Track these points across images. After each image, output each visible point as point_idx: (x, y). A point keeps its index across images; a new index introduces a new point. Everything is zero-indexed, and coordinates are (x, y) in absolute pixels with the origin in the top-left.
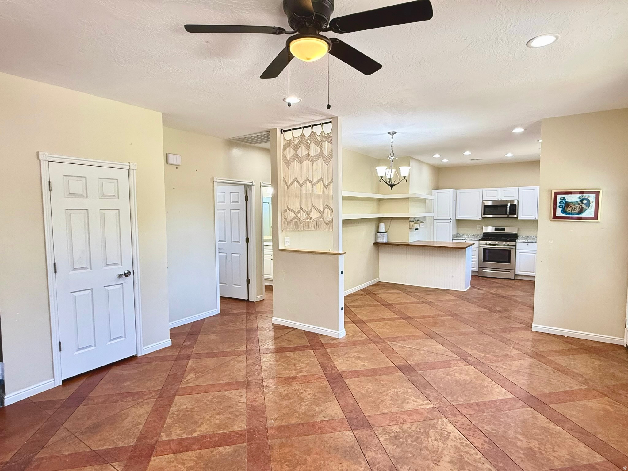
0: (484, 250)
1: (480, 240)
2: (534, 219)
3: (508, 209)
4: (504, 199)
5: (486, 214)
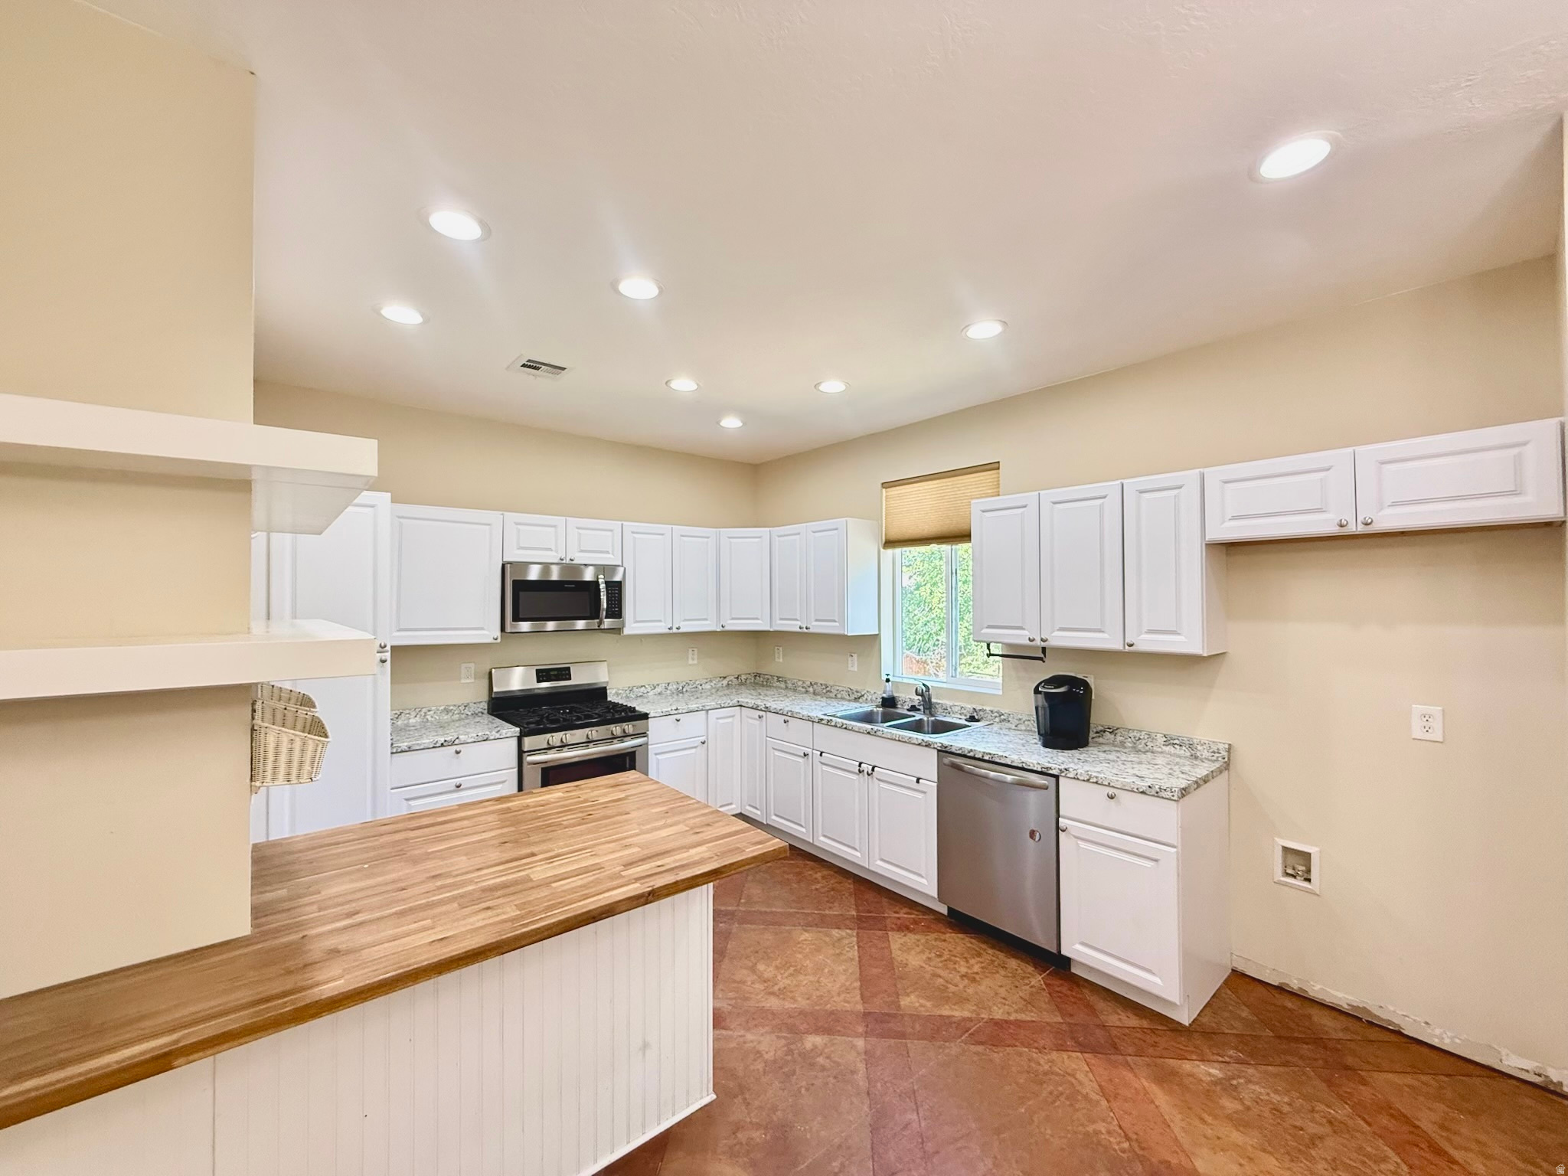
0: (547, 775)
2: (667, 631)
3: (603, 596)
4: (580, 559)
5: (521, 616)
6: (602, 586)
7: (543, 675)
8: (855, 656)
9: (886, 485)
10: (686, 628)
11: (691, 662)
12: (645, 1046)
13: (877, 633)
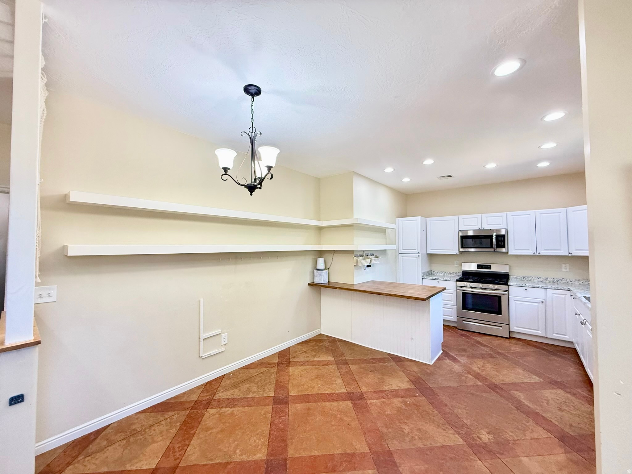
0: (464, 295)
1: (457, 281)
2: (533, 254)
3: (494, 240)
4: (487, 227)
5: (465, 247)
6: (494, 237)
7: (479, 266)
11: (563, 270)
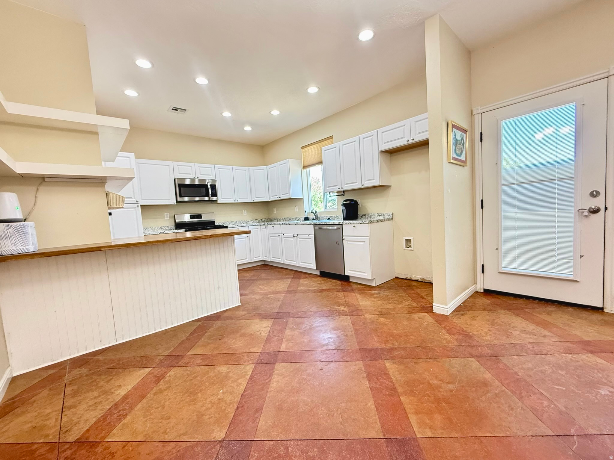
2: (233, 202)
3: (210, 190)
4: (201, 177)
5: (182, 196)
6: (209, 187)
7: (192, 217)
8: (297, 206)
9: (302, 148)
10: (240, 201)
12: (219, 288)
13: (302, 197)
